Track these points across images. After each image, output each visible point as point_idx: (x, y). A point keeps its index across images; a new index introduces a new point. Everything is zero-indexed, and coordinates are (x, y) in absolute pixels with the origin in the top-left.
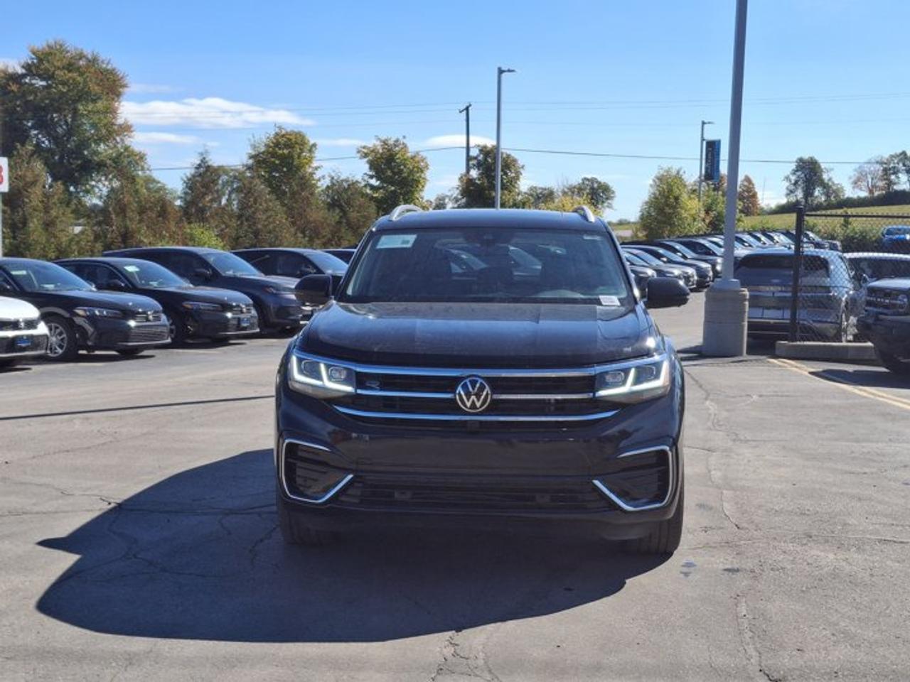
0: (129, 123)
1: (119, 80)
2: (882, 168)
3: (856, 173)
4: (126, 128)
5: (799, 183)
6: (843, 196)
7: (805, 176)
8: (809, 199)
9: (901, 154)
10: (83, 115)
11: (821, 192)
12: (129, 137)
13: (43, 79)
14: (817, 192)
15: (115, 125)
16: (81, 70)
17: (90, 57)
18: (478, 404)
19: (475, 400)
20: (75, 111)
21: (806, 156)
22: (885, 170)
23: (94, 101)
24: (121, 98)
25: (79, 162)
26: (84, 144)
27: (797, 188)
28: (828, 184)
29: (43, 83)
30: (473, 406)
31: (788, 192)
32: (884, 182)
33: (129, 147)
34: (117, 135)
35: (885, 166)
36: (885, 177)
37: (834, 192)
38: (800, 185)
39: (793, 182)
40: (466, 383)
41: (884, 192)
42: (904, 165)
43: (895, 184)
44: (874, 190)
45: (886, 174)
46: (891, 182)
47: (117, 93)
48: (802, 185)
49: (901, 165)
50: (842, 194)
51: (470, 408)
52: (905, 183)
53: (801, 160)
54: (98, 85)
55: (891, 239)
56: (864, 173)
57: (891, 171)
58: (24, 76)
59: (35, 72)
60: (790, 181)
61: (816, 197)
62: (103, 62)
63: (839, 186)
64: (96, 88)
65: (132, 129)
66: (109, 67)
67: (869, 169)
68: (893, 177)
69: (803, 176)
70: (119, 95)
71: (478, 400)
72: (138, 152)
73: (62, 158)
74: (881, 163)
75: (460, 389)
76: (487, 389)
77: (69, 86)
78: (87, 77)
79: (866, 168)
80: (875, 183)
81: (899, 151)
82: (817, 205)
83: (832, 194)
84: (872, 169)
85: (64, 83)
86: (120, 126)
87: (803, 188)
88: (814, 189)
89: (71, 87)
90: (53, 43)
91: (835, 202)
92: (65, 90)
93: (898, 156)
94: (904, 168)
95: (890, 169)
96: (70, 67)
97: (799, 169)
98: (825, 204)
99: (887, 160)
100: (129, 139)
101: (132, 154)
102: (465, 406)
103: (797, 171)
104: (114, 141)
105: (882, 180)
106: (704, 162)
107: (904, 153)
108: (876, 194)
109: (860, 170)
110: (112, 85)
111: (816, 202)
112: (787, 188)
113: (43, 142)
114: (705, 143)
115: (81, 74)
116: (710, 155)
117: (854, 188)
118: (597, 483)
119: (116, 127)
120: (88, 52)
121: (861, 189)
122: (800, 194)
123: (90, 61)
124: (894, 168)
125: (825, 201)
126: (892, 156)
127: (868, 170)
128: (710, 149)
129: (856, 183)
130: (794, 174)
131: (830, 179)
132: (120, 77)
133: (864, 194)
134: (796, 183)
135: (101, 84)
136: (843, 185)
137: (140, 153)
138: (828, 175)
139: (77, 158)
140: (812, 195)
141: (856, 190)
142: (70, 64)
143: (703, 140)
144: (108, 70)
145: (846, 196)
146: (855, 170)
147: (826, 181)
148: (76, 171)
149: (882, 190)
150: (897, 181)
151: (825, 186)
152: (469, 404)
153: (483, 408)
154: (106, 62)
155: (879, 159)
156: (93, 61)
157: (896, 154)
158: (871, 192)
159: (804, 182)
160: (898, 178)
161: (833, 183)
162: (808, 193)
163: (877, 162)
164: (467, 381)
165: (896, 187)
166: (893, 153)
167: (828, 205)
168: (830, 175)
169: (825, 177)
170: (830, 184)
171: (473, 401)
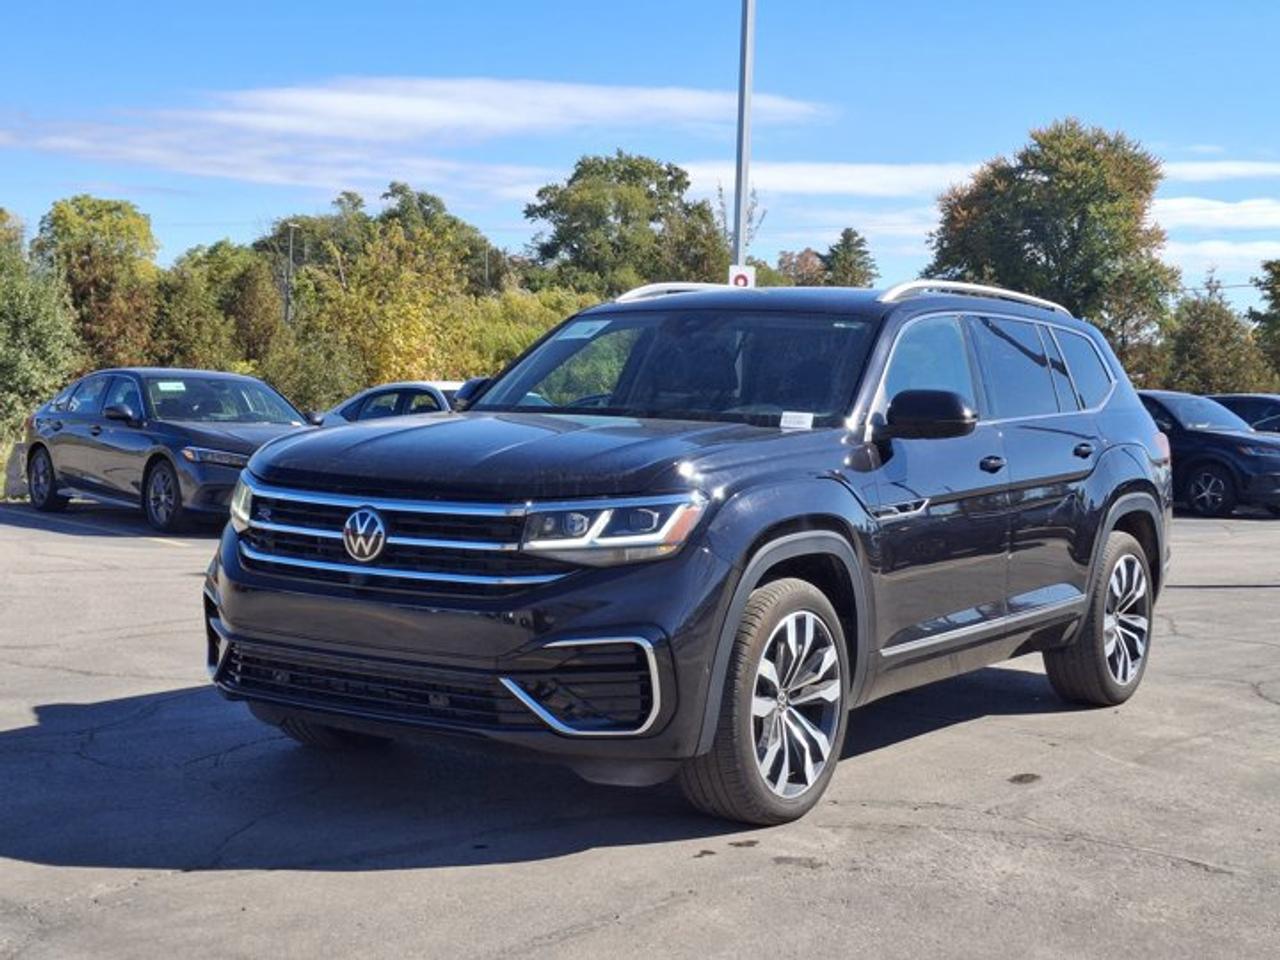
0: (1161, 229)
1: (1151, 168)
4: (1156, 237)
10: (1095, 220)
12: (1159, 248)
13: (1046, 173)
15: (1141, 231)
16: (1096, 157)
17: (1112, 139)
18: (367, 550)
19: (363, 543)
20: (1084, 214)
23: (1112, 200)
24: (1154, 195)
25: (1084, 285)
26: (1093, 260)
29: (1046, 179)
30: (361, 552)
33: (1157, 260)
34: (1144, 245)
40: (355, 518)
47: (1147, 187)
51: (357, 556)
54: (1119, 176)
58: (1019, 170)
59: (1032, 163)
62: (1129, 145)
64: (1115, 181)
65: (1164, 237)
66: (1138, 151)
70: (1148, 189)
71: (367, 543)
72: (1171, 267)
73: (1062, 279)
75: (347, 526)
76: (380, 528)
77: (1076, 181)
78: (1104, 166)
85: (1071, 177)
86: (1148, 233)
89: (1080, 181)
90: (1064, 123)
92: (1070, 186)
96: (1081, 155)
100: (1159, 251)
101: (1162, 270)
102: (353, 551)
104: (1138, 255)
110: (1139, 177)
113: (1039, 259)
115: (1096, 163)
118: (506, 682)
119: (1140, 235)
120: (1110, 133)
123: (1110, 145)
132: (1152, 164)
135: (1123, 175)
137: (1173, 269)
139: (1081, 280)
142: (1082, 150)
144: (1136, 156)
148: (1079, 297)
152: (356, 548)
153: (375, 554)
154: (1134, 144)
156: (1115, 145)
164: (356, 514)
171: (361, 545)
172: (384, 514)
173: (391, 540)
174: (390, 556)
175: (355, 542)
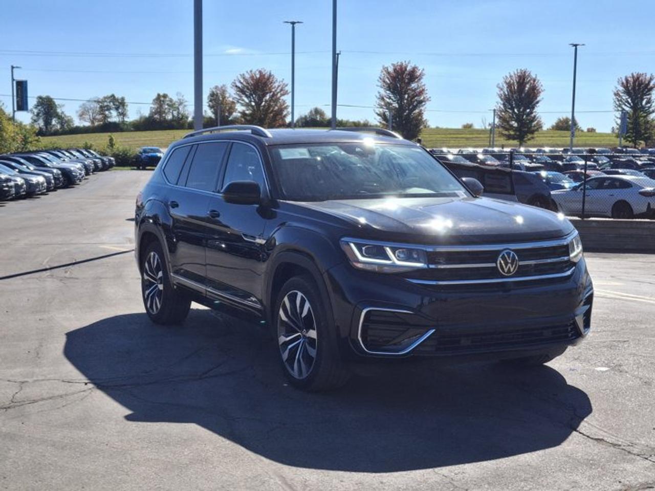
2: (99, 106)
3: (81, 109)
5: (41, 115)
6: (73, 125)
7: (45, 109)
8: (48, 127)
9: (111, 97)
11: (57, 122)
14: (54, 122)
18: (512, 269)
19: (510, 266)
21: (44, 95)
22: (101, 107)
27: (39, 119)
28: (61, 116)
31: (33, 121)
32: (101, 116)
35: (100, 104)
36: (102, 112)
37: (66, 122)
38: (41, 116)
39: (36, 114)
40: (504, 255)
41: (101, 123)
42: (114, 105)
43: (108, 117)
44: (94, 121)
45: (102, 110)
46: (106, 116)
48: (43, 117)
49: (112, 104)
50: (72, 124)
51: (506, 273)
52: (115, 117)
53: (40, 98)
55: (147, 156)
56: (86, 109)
57: (106, 108)
60: (34, 113)
61: (54, 125)
63: (69, 118)
67: (90, 105)
68: (107, 112)
69: (42, 109)
71: (512, 267)
74: (98, 102)
75: (500, 259)
76: (517, 258)
79: (88, 104)
80: (95, 116)
81: (110, 94)
82: (54, 130)
83: (65, 123)
84: (92, 106)
87: (43, 118)
88: (51, 120)
91: (67, 129)
93: (109, 98)
94: (113, 106)
95: (104, 107)
97: (39, 104)
98: (60, 130)
99: (102, 100)
102: (504, 271)
103: (38, 106)
105: (100, 114)
106: (15, 98)
107: (113, 96)
108: (96, 124)
109: (83, 107)
111: (53, 129)
112: (32, 118)
114: (15, 83)
116: (19, 92)
117: (80, 119)
121: (85, 121)
122: (41, 123)
124: (107, 106)
125: (61, 128)
126: (105, 98)
127: (89, 108)
128: (19, 87)
129: (81, 116)
130: (36, 108)
131: (63, 113)
133: (87, 124)
134: (38, 115)
136: (72, 117)
138: (61, 110)
140: (50, 124)
141: (82, 121)
143: (13, 80)
145: (75, 125)
146: (80, 107)
147: (60, 114)
149: (100, 121)
150: (110, 115)
151: (59, 117)
152: (506, 270)
153: (515, 271)
155: (96, 100)
157: (107, 96)
158: (93, 122)
159: (44, 114)
160: (111, 113)
161: (65, 115)
162: (47, 122)
163: (95, 101)
164: (504, 252)
165: (109, 120)
166: (106, 95)
167: (62, 131)
168: (63, 110)
169: (59, 110)
170: (63, 116)
171: (509, 268)
172: (516, 251)
173: (521, 263)
174: (522, 271)
175: (506, 267)
